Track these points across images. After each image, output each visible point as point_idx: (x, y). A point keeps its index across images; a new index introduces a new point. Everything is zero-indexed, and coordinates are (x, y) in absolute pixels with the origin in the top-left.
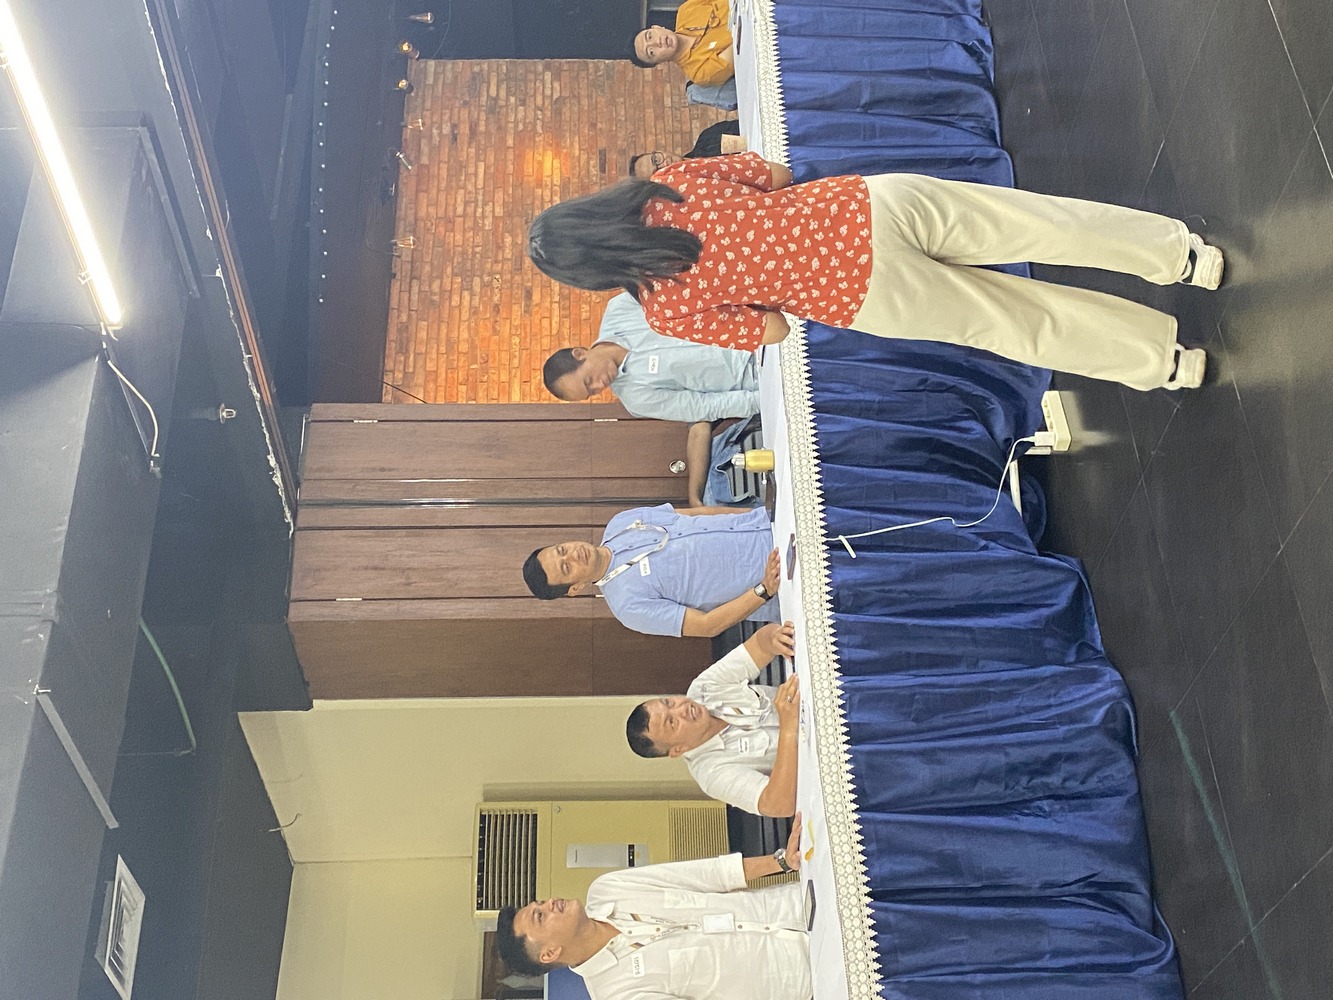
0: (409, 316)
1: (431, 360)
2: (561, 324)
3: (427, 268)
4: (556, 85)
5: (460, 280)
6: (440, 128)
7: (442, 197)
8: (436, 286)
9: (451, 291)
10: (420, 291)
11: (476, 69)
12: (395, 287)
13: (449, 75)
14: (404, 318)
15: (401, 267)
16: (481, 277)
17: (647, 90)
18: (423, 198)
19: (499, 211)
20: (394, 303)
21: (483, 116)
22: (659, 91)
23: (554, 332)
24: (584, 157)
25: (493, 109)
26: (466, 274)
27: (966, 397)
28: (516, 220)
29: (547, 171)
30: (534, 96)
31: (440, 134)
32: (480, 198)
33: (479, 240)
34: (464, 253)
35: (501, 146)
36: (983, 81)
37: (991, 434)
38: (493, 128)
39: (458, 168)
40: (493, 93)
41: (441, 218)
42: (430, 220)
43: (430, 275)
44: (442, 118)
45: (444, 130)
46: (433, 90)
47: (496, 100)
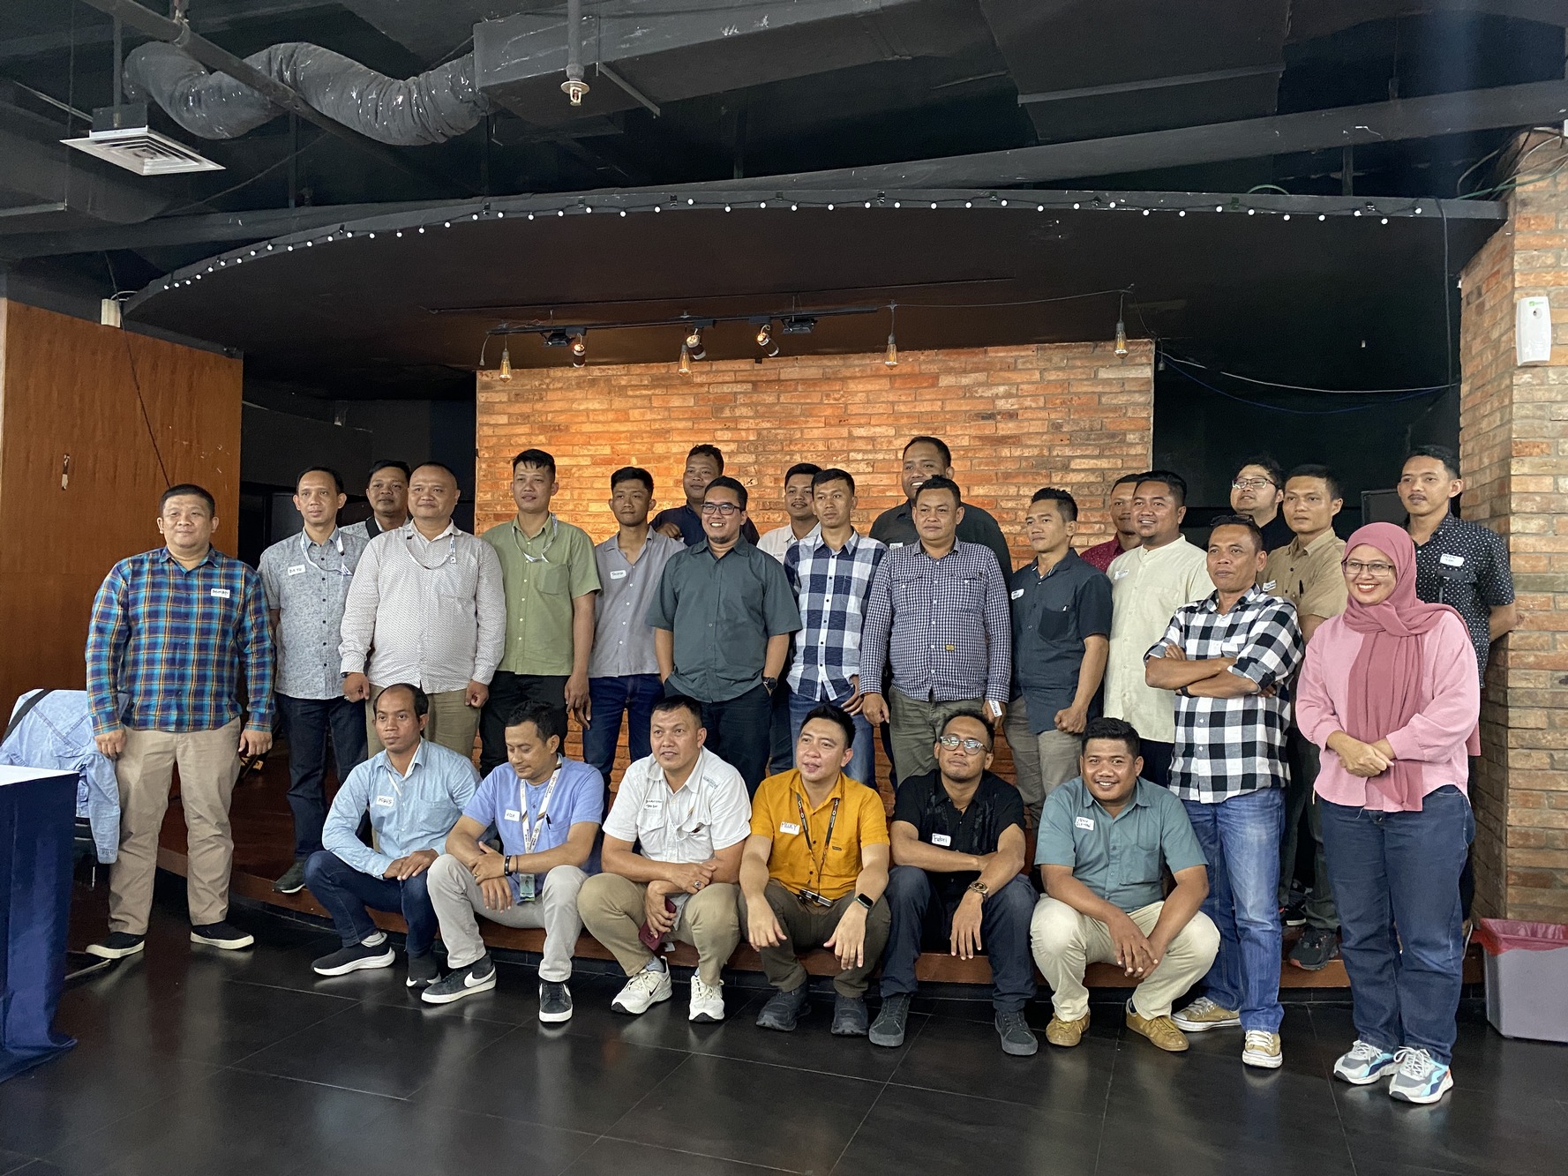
0: (702, 385)
1: (643, 414)
3: (770, 399)
5: (751, 438)
6: (1008, 396)
7: (881, 408)
8: (744, 411)
9: (737, 429)
10: (736, 394)
14: (698, 380)
16: (756, 462)
18: (884, 384)
21: (1036, 451)
25: (1046, 466)
26: (761, 445)
31: (997, 396)
34: (793, 441)
38: (1010, 467)
41: (846, 409)
42: (843, 396)
43: (756, 405)
44: (1027, 396)
45: (1003, 401)
46: (1086, 379)
47: (1065, 468)
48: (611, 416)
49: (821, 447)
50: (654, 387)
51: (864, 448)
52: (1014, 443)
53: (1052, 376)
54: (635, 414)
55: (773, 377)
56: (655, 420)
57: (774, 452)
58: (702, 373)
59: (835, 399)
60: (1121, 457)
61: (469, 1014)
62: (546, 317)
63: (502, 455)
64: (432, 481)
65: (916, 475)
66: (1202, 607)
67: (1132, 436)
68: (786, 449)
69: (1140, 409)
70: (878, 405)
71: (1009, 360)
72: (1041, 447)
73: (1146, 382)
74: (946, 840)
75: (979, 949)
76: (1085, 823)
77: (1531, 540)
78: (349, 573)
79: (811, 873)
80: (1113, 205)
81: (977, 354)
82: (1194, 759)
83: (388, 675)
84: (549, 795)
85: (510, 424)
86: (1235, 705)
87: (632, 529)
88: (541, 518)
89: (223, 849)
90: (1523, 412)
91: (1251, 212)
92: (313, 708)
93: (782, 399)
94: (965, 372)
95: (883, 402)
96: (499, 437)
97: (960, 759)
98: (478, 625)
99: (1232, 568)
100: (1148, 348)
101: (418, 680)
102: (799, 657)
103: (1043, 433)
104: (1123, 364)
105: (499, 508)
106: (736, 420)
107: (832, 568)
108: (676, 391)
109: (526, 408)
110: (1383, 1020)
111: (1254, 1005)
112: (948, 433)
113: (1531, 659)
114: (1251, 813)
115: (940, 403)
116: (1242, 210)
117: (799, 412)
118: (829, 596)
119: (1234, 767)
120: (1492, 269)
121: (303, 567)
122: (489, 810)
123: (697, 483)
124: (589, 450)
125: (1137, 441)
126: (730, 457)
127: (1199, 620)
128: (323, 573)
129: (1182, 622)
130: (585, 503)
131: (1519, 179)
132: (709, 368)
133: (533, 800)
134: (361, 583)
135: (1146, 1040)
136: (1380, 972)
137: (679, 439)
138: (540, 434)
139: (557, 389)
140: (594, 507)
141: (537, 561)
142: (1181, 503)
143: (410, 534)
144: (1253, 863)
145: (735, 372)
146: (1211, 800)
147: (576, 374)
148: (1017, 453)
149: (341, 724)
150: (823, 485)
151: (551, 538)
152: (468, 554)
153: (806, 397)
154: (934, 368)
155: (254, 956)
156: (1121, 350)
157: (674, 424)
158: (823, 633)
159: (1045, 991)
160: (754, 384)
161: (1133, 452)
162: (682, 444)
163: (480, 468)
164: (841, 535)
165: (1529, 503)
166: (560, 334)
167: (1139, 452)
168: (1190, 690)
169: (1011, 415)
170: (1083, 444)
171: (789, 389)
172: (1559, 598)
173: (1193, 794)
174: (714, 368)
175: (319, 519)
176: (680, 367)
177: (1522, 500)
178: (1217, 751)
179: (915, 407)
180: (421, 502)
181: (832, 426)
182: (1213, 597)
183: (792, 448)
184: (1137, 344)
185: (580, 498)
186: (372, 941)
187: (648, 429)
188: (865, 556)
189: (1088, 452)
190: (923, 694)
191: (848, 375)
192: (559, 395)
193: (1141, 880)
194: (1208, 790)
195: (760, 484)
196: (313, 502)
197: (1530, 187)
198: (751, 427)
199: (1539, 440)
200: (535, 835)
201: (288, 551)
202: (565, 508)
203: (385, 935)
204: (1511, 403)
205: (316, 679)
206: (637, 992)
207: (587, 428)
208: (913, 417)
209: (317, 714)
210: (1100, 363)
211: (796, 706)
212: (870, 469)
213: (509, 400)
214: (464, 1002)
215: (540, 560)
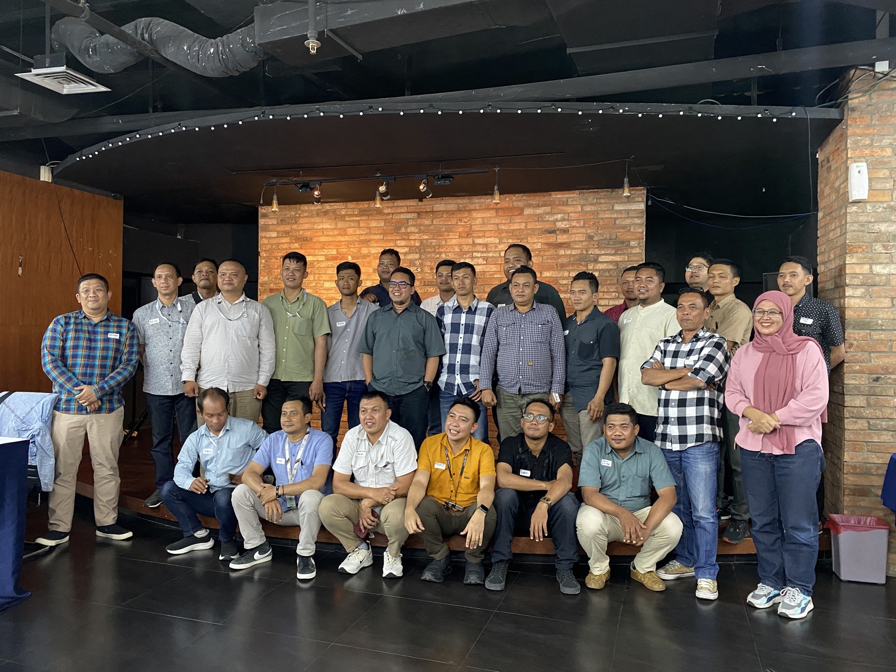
0: (388, 214)
1: (355, 231)
3: (427, 222)
5: (417, 245)
6: (563, 220)
8: (413, 229)
9: (409, 239)
10: (408, 219)
14: (386, 211)
16: (419, 259)
18: (493, 213)
21: (577, 252)
25: (585, 260)
26: (422, 248)
31: (557, 220)
32: (491, 255)
34: (440, 246)
38: (565, 260)
41: (471, 228)
42: (469, 220)
43: (420, 225)
44: (574, 220)
45: (560, 223)
46: (607, 210)
47: (596, 261)
48: (336, 232)
49: (457, 250)
50: (361, 216)
51: (481, 250)
52: (566, 247)
53: (588, 208)
54: (350, 231)
55: (429, 210)
56: (361, 234)
57: (430, 253)
58: (388, 207)
59: (465, 222)
60: (628, 254)
61: (256, 576)
62: (299, 176)
63: (274, 255)
64: (232, 270)
65: (511, 266)
66: (673, 340)
67: (633, 243)
68: (437, 251)
69: (638, 227)
70: (489, 226)
71: (563, 199)
72: (582, 249)
73: (641, 212)
74: (528, 473)
75: (546, 535)
76: (607, 463)
77: (857, 301)
78: (185, 323)
79: (452, 491)
80: (621, 111)
81: (545, 196)
82: (669, 426)
83: (209, 382)
84: (302, 449)
85: (278, 237)
86: (692, 395)
87: (349, 297)
88: (297, 291)
89: (114, 483)
90: (853, 228)
91: (700, 115)
92: (166, 401)
93: (434, 222)
94: (538, 206)
95: (492, 224)
96: (272, 245)
97: (534, 426)
98: (260, 353)
99: (690, 317)
100: (643, 191)
101: (226, 384)
102: (445, 370)
103: (583, 241)
104: (628, 202)
105: (272, 285)
106: (408, 234)
107: (463, 318)
108: (373, 218)
109: (287, 228)
110: (774, 572)
111: (702, 565)
112: (529, 241)
113: (858, 368)
114: (701, 456)
115: (524, 224)
116: (694, 113)
117: (444, 229)
118: (461, 335)
119: (691, 430)
120: (836, 146)
121: (158, 319)
122: (267, 458)
123: (386, 270)
124: (324, 252)
125: (636, 245)
126: (405, 256)
127: (672, 347)
128: (170, 322)
129: (662, 348)
130: (321, 282)
131: (850, 96)
132: (392, 205)
133: (293, 452)
134: (192, 329)
135: (642, 585)
136: (773, 544)
137: (376, 245)
138: (296, 243)
139: (305, 217)
140: (327, 285)
141: (293, 316)
142: (662, 280)
143: (220, 301)
144: (702, 484)
145: (407, 206)
146: (678, 449)
147: (316, 208)
148: (568, 252)
149: (182, 410)
150: (458, 271)
151: (302, 303)
152: (253, 312)
153: (446, 221)
154: (521, 204)
155: (133, 543)
156: (626, 193)
157: (373, 237)
158: (459, 356)
159: (585, 558)
161: (634, 251)
162: (377, 248)
163: (261, 262)
164: (468, 300)
165: (856, 280)
166: (306, 186)
167: (638, 252)
168: (667, 386)
169: (565, 231)
170: (607, 248)
171: (439, 217)
172: (873, 333)
173: (668, 446)
174: (395, 204)
175: (167, 292)
176: (376, 204)
177: (852, 277)
178: (682, 421)
179: (510, 227)
180: (225, 282)
181: (463, 237)
182: (680, 334)
183: (440, 250)
184: (636, 190)
185: (318, 280)
186: (200, 534)
187: (358, 239)
188: (482, 312)
189: (609, 252)
190: (515, 390)
191: (472, 208)
192: (306, 220)
193: (638, 494)
194: (677, 443)
195: (422, 271)
196: (163, 282)
197: (856, 101)
198: (417, 238)
199: (861, 244)
200: (294, 472)
201: (149, 311)
202: (312, 285)
203: (208, 531)
204: (846, 223)
205: (167, 384)
206: (353, 561)
207: (323, 239)
208: (509, 232)
209: (168, 404)
210: (615, 201)
211: (443, 398)
212: (485, 262)
213: (278, 223)
214: (253, 569)
215: (296, 316)
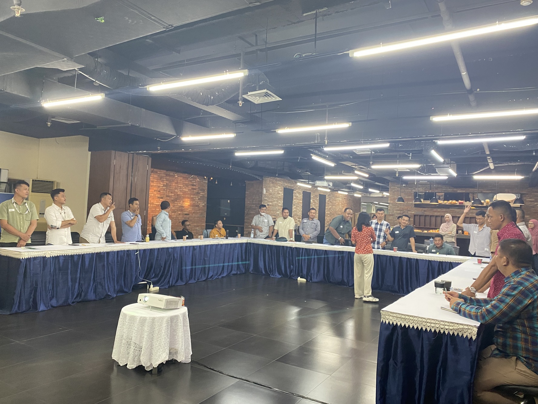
0: (159, 174)
2: (155, 204)
3: (168, 178)
4: (202, 206)
5: (165, 184)
6: (195, 183)
7: (182, 182)
8: (164, 179)
9: (163, 182)
10: (164, 176)
11: (205, 190)
12: (165, 171)
13: (205, 185)
14: (159, 172)
15: (168, 173)
16: (166, 188)
17: (200, 224)
18: (182, 178)
19: (179, 193)
20: (162, 171)
21: (197, 191)
22: (200, 226)
23: (154, 203)
24: (188, 211)
25: (198, 193)
26: (166, 185)
27: (159, 274)
28: (177, 196)
29: (186, 203)
30: (200, 202)
31: (194, 183)
32: (181, 189)
33: (173, 189)
34: (171, 186)
35: (191, 194)
36: (207, 278)
37: (152, 278)
38: (194, 193)
39: (187, 185)
40: (201, 193)
43: (167, 178)
44: (197, 183)
46: (202, 182)
47: (200, 194)
53: (199, 180)
71: (195, 177)
81: (192, 176)
103: (198, 188)
104: (206, 180)
120: (258, 183)
154: (187, 177)
157: (155, 180)
160: (166, 175)
169: (195, 185)
195: (166, 193)
204: (262, 196)
210: (203, 179)
